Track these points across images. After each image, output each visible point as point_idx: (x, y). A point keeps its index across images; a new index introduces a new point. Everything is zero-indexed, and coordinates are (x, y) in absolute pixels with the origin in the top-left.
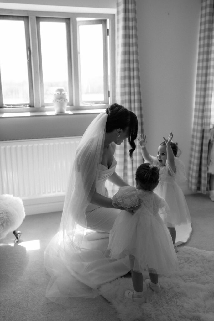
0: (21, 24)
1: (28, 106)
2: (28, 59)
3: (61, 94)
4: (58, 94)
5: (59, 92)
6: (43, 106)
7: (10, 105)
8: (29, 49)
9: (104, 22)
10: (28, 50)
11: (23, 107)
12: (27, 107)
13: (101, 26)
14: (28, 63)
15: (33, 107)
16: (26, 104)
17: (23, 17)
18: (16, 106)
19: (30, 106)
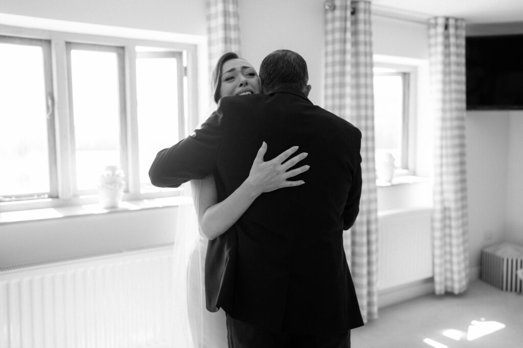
0: (37, 52)
1: (46, 196)
2: (49, 114)
3: (113, 175)
4: (108, 175)
5: (109, 172)
6: (75, 196)
7: (10, 197)
8: (50, 95)
9: (178, 55)
10: (49, 98)
11: (37, 199)
12: (44, 198)
13: (173, 61)
14: (48, 120)
15: (57, 197)
16: (44, 194)
17: (41, 40)
18: (24, 198)
19: (51, 197)
